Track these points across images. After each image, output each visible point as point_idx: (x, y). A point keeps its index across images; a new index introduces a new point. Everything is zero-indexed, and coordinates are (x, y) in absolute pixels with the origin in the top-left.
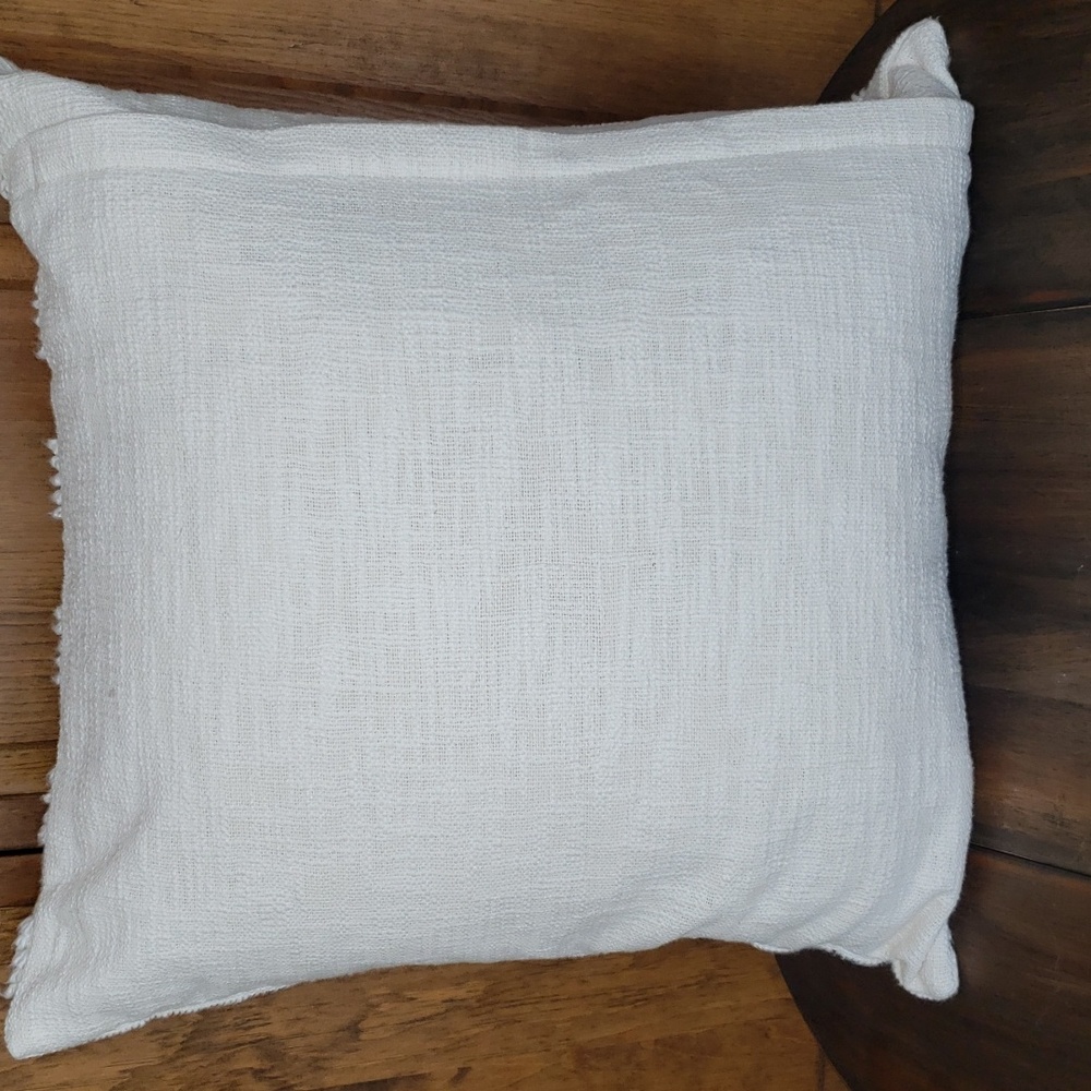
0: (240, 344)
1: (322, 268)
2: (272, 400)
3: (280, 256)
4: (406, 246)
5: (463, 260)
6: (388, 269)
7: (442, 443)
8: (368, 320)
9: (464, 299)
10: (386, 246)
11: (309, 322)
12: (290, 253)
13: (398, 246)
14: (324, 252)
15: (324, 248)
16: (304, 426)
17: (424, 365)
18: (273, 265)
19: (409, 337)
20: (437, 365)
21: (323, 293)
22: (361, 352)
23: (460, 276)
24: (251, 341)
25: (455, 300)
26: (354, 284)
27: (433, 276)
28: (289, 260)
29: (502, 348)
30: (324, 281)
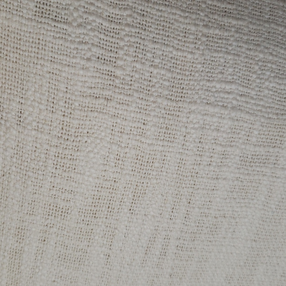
0: (19, 106)
1: (122, 44)
2: (43, 168)
3: (80, 20)
4: (211, 31)
5: (261, 56)
6: (190, 56)
7: (193, 224)
8: (158, 110)
9: (252, 98)
10: (193, 28)
11: (98, 102)
12: (91, 18)
13: (205, 31)
14: (128, 25)
15: (129, 20)
16: (70, 196)
17: (198, 158)
18: (70, 30)
19: (193, 131)
20: (210, 159)
21: (119, 73)
22: (143, 140)
23: (255, 73)
24: (31, 106)
25: (243, 99)
26: (152, 69)
27: (231, 70)
28: (89, 27)
29: (271, 150)
30: (122, 59)
